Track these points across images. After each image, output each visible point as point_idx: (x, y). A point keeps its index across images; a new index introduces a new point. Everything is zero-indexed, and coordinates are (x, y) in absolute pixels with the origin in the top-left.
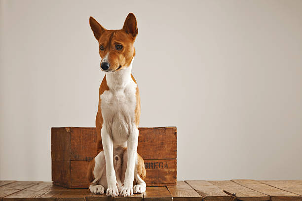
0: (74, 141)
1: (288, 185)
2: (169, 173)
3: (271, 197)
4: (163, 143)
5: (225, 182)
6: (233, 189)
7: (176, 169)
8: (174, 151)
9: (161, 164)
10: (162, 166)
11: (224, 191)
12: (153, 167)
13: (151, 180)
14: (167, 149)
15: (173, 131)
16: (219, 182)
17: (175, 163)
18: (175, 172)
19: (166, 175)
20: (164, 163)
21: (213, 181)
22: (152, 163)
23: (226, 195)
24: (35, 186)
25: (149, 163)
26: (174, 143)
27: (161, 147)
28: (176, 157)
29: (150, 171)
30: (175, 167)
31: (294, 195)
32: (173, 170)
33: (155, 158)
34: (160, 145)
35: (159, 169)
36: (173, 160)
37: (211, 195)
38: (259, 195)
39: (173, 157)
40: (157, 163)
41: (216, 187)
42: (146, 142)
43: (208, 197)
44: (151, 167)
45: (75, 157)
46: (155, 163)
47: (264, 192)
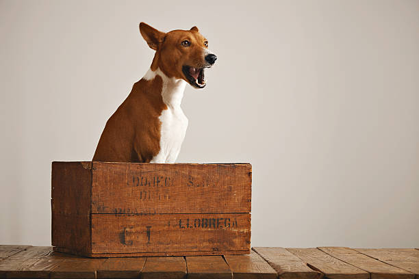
0: (97, 184)
1: (394, 256)
2: (240, 234)
3: (371, 274)
4: (231, 188)
5: (309, 251)
6: (319, 262)
7: (249, 228)
8: (247, 200)
9: (228, 220)
10: (229, 224)
11: (308, 265)
12: (216, 226)
13: (211, 245)
14: (237, 197)
15: (246, 170)
16: (301, 251)
17: (249, 220)
18: (249, 234)
19: (236, 237)
20: (232, 219)
21: (292, 249)
22: (213, 219)
23: (310, 270)
24: (22, 253)
25: (210, 219)
26: (247, 188)
27: (228, 194)
28: (250, 211)
29: (211, 231)
30: (249, 225)
31: (402, 272)
32: (246, 231)
33: (219, 211)
34: (226, 192)
35: (225, 228)
36: (246, 215)
37: (289, 270)
38: (355, 271)
39: (245, 209)
40: (222, 219)
41: (297, 258)
42: (205, 187)
43: (285, 273)
44: (212, 225)
45: (99, 209)
46: (218, 220)
47: (362, 267)
